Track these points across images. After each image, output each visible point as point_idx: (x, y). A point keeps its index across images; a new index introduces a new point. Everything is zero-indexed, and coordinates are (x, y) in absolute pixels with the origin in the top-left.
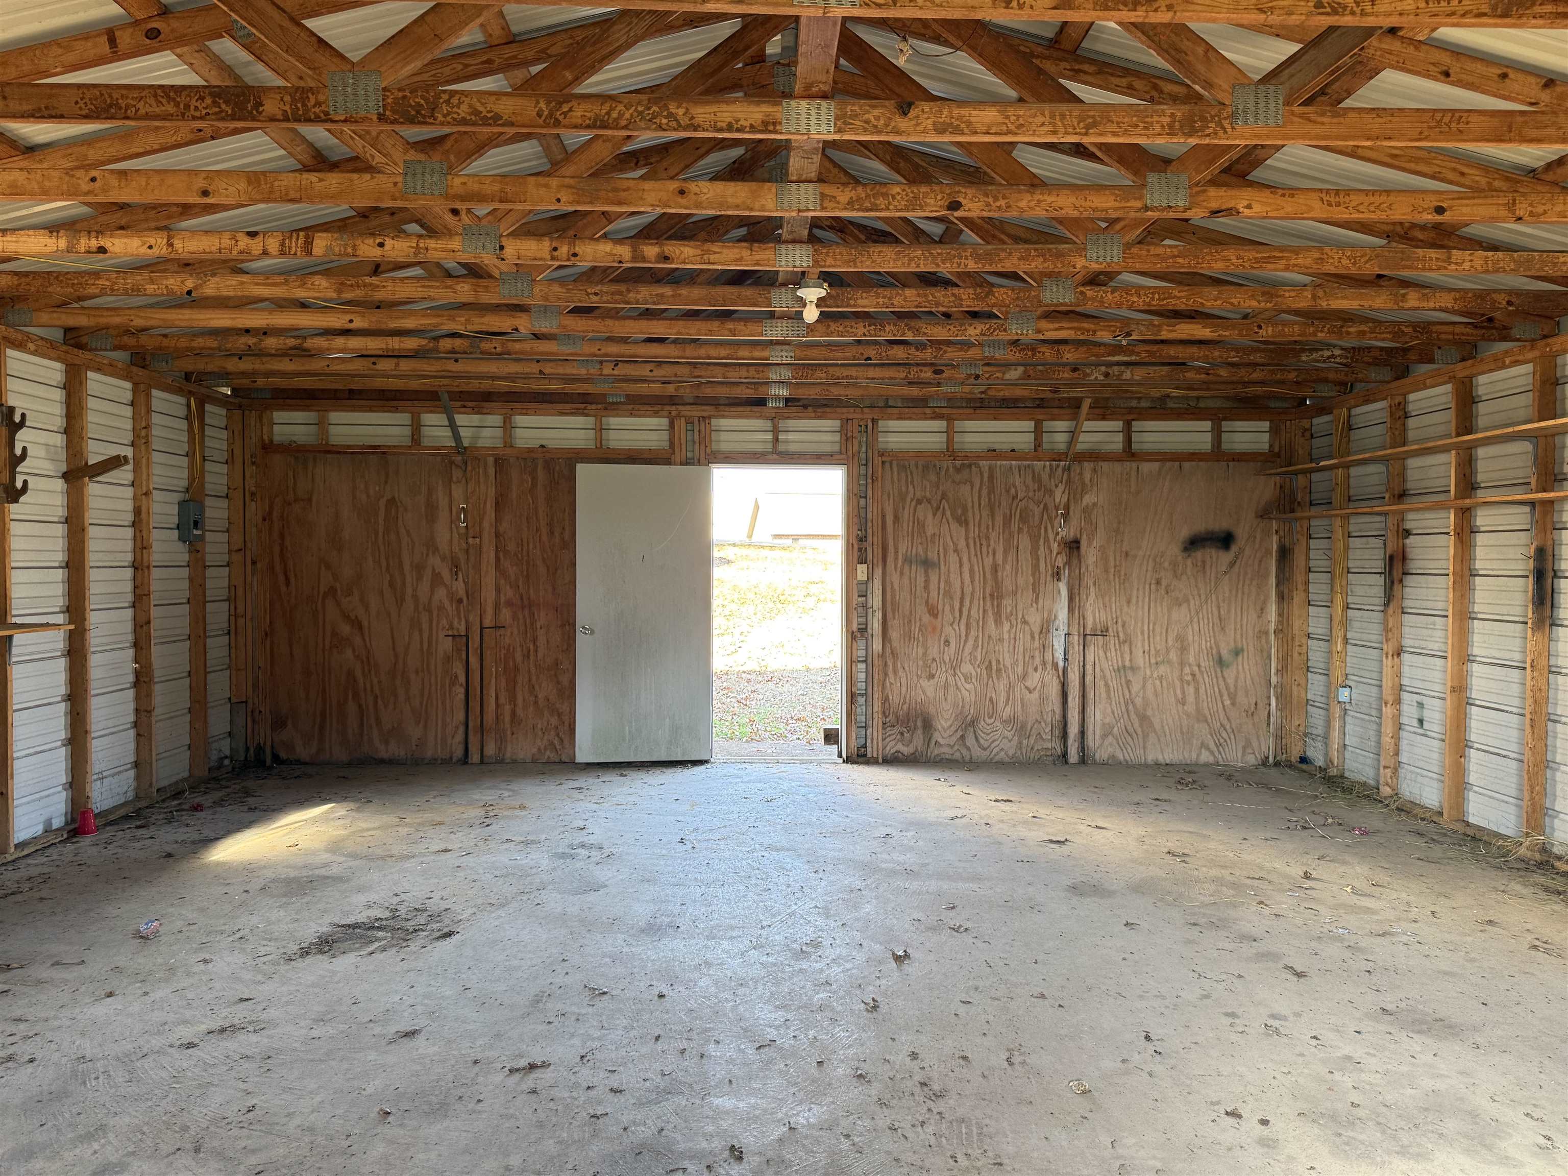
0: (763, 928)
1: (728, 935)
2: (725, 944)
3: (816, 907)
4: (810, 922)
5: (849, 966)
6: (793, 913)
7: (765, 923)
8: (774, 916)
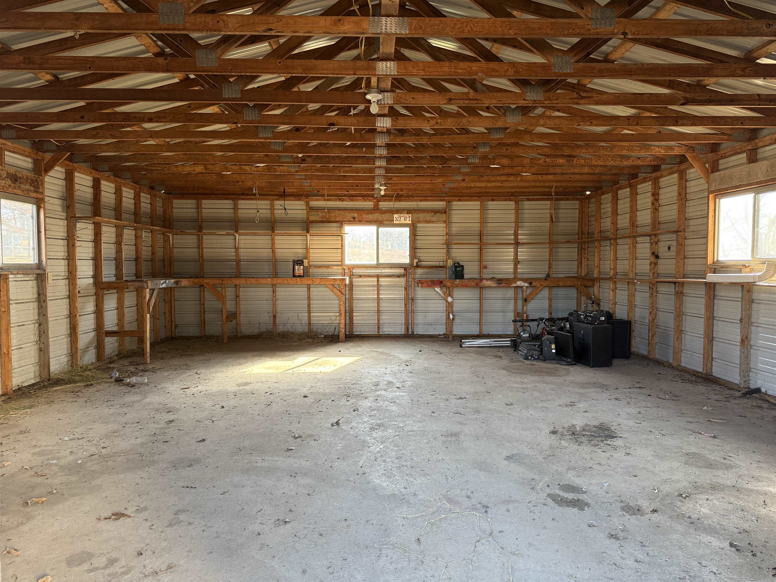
0: (398, 435)
1: (415, 432)
2: (415, 428)
3: (369, 447)
4: (374, 439)
5: (360, 421)
6: (382, 443)
7: (398, 437)
8: (393, 441)
